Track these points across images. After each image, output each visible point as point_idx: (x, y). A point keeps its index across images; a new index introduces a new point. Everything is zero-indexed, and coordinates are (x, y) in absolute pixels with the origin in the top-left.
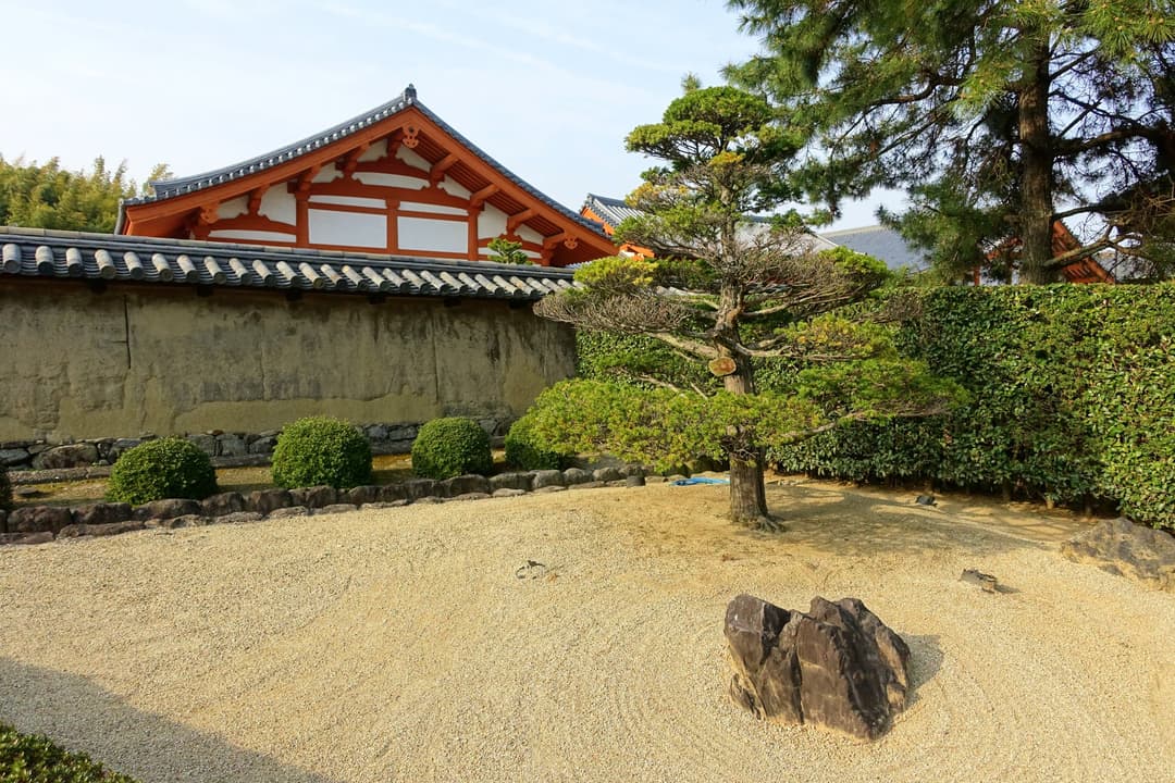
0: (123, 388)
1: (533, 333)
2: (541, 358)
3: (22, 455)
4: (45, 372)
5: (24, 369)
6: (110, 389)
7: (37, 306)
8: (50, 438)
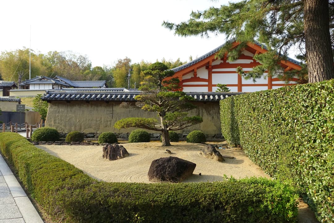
0: (111, 123)
1: (210, 111)
2: (213, 117)
3: (92, 135)
4: (98, 120)
5: (94, 119)
6: (109, 123)
7: (97, 106)
8: (98, 132)
